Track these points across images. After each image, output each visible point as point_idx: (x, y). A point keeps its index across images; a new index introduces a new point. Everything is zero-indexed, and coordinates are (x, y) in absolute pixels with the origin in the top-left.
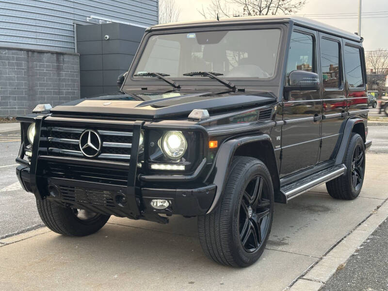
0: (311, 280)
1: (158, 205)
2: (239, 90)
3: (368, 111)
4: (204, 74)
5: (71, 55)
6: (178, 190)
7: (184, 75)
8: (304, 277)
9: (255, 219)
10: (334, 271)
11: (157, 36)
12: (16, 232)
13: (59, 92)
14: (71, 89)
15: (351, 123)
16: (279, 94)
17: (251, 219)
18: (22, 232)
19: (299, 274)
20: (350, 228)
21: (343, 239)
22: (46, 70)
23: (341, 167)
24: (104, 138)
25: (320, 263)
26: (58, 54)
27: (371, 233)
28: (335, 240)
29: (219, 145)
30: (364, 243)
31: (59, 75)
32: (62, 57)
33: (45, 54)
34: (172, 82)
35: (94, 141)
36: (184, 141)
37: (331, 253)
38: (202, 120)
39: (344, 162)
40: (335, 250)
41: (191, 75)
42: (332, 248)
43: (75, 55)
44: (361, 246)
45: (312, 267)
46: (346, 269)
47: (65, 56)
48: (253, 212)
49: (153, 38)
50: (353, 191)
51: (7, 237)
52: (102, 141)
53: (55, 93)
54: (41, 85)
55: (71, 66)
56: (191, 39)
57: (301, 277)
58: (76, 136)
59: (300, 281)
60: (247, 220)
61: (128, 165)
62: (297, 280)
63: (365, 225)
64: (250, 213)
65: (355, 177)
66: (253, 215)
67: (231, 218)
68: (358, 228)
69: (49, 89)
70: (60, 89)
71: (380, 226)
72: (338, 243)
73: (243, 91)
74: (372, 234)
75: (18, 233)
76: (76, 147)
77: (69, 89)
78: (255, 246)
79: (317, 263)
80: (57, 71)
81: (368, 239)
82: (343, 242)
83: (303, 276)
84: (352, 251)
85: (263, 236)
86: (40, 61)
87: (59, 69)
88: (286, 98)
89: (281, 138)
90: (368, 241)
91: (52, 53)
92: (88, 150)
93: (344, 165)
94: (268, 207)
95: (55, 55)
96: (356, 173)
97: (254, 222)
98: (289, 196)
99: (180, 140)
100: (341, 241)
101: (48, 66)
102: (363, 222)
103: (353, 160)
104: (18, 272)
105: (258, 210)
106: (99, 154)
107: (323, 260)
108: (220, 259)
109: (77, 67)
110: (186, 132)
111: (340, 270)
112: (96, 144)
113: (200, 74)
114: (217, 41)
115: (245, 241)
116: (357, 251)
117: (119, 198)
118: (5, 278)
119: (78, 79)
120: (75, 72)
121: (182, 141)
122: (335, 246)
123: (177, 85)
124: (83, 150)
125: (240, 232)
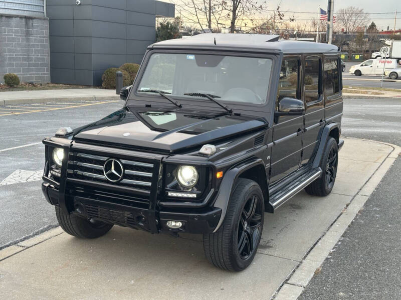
0: (294, 285)
1: (172, 224)
2: (236, 114)
3: (342, 115)
4: (204, 96)
5: (40, 19)
6: (190, 214)
7: (185, 94)
8: (288, 282)
9: (249, 231)
10: (312, 275)
11: (159, 55)
12: (32, 234)
13: (28, 58)
14: (41, 55)
15: (327, 129)
16: (270, 119)
17: (246, 231)
18: (37, 234)
19: (284, 278)
20: (324, 228)
21: (318, 241)
22: (15, 35)
23: (317, 171)
24: (126, 167)
25: (300, 267)
26: (27, 18)
27: (342, 234)
28: (312, 242)
29: (224, 174)
30: (336, 245)
31: (28, 40)
32: (31, 21)
33: (14, 19)
34: (174, 101)
35: (117, 168)
36: (196, 173)
37: (309, 257)
38: (211, 155)
39: (320, 166)
40: (312, 253)
41: (191, 95)
42: (310, 251)
43: (45, 19)
44: (334, 249)
45: (294, 271)
46: (322, 272)
47: (34, 20)
48: (248, 226)
49: (155, 56)
50: (326, 188)
51: (25, 239)
52: (124, 169)
53: (24, 59)
54: (10, 51)
55: (41, 31)
56: (191, 60)
57: (286, 282)
58: (101, 163)
59: (286, 286)
60: (243, 232)
61: (149, 192)
62: (283, 285)
63: (336, 225)
64: (245, 227)
65: (328, 177)
66: (248, 227)
67: (232, 231)
68: (331, 229)
69: (18, 55)
70: (28, 56)
71: (349, 226)
72: (315, 245)
73: (239, 115)
74: (343, 236)
75: (34, 235)
76: (101, 172)
77: (38, 56)
78: (248, 254)
79: (298, 267)
80: (26, 36)
81: (339, 241)
82: (319, 244)
83: (287, 280)
84: (326, 254)
85: (254, 246)
86: (8, 25)
87: (28, 34)
88: (276, 121)
89: (271, 158)
90: (340, 243)
91: (21, 17)
92: (111, 176)
93: (320, 168)
94: (259, 221)
95: (24, 19)
96: (329, 172)
97: (248, 234)
98: (275, 206)
99: (193, 172)
100: (316, 243)
101: (17, 32)
102: (335, 222)
103: (328, 162)
104: (47, 278)
105: (252, 224)
106: (122, 180)
107: (303, 264)
108: (219, 264)
109: (46, 32)
110: (198, 167)
111: (317, 274)
112: (119, 172)
113: (200, 95)
114: (215, 64)
115: (241, 250)
116: (330, 254)
117: (139, 218)
118: (38, 284)
119: (48, 44)
120: (44, 37)
121: (194, 172)
122: (312, 248)
123: (178, 104)
124: (107, 175)
125: (238, 242)
